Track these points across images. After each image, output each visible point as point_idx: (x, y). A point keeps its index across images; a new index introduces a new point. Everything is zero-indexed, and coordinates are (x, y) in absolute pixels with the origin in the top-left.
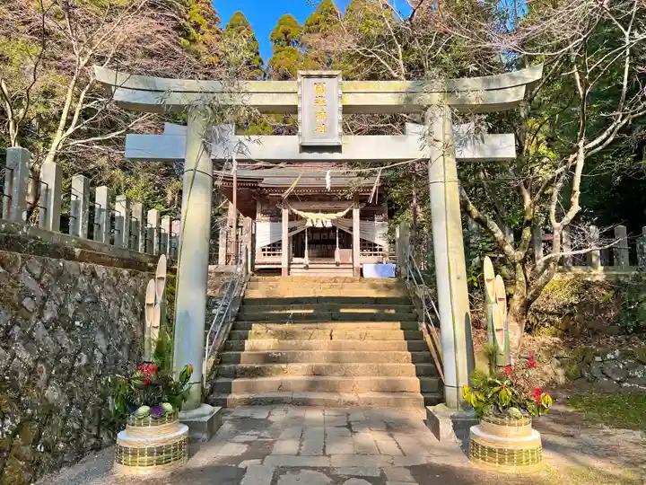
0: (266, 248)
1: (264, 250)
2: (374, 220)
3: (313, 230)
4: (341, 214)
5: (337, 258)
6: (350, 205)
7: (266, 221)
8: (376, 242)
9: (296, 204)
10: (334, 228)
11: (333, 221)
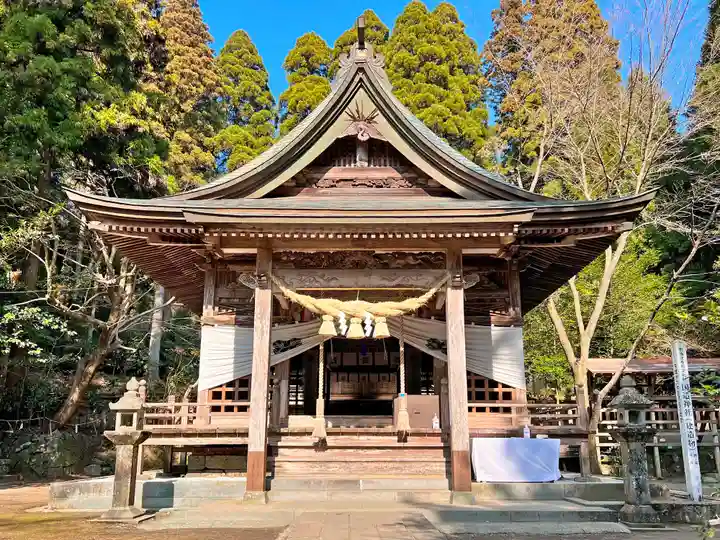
0: (224, 390)
1: (217, 395)
2: (488, 324)
3: (339, 344)
4: (413, 304)
5: (403, 420)
6: (438, 279)
7: (226, 323)
8: (496, 377)
9: (292, 276)
10: (392, 343)
11: (391, 321)
